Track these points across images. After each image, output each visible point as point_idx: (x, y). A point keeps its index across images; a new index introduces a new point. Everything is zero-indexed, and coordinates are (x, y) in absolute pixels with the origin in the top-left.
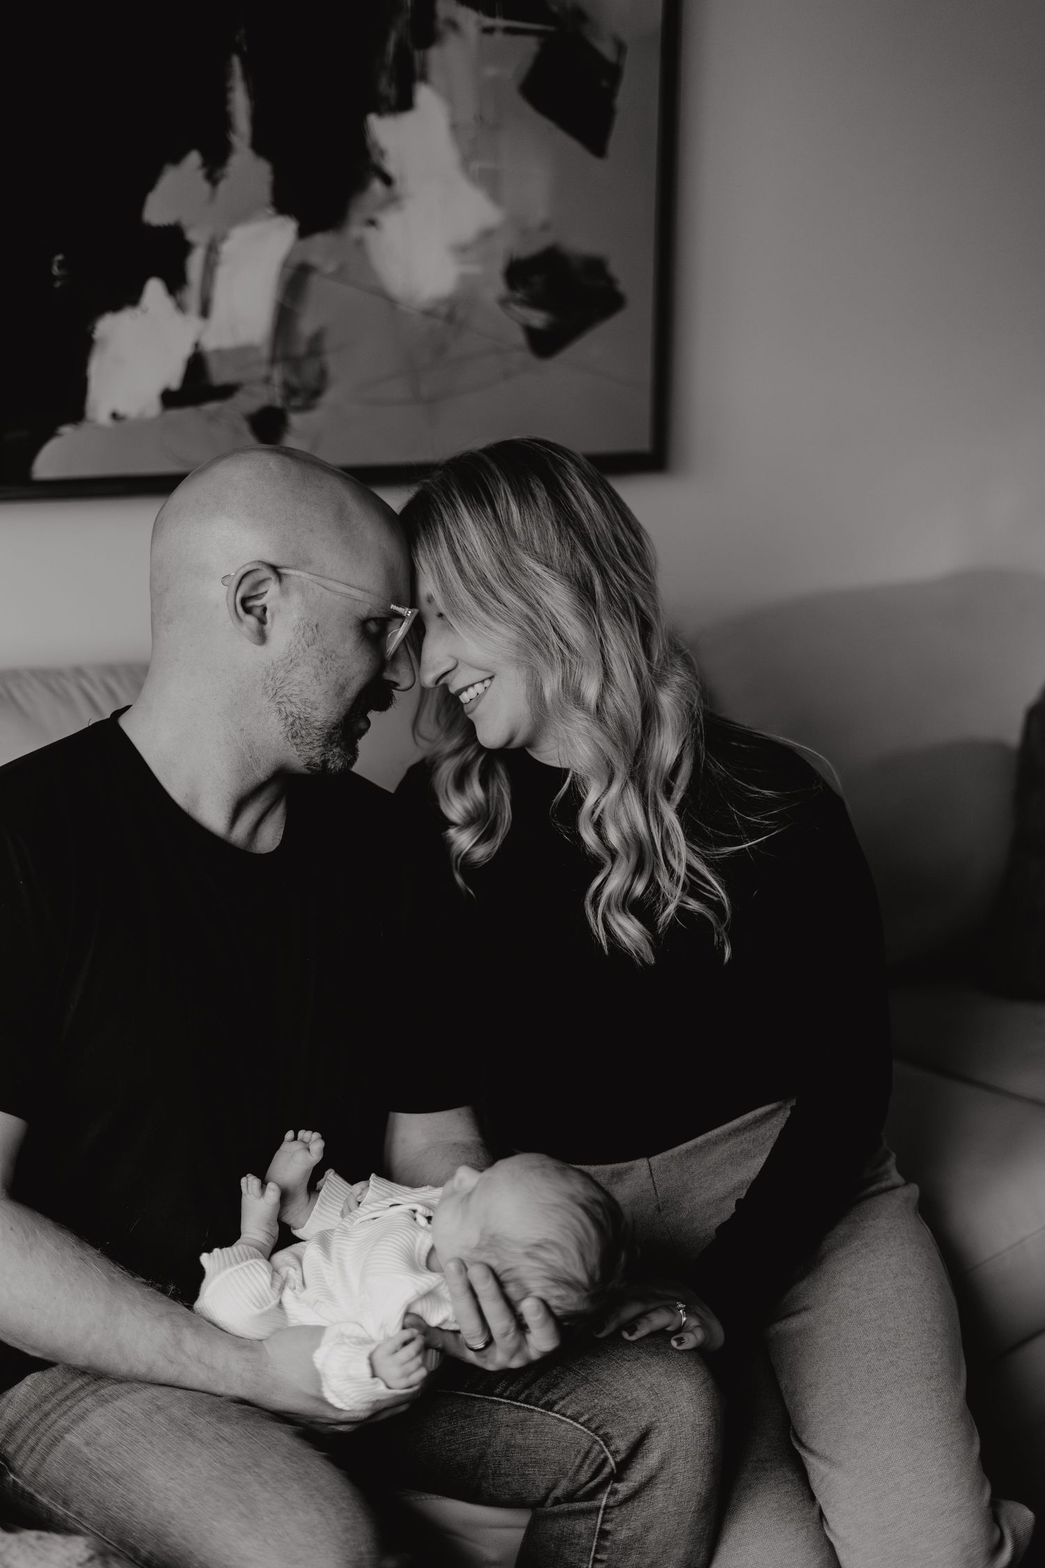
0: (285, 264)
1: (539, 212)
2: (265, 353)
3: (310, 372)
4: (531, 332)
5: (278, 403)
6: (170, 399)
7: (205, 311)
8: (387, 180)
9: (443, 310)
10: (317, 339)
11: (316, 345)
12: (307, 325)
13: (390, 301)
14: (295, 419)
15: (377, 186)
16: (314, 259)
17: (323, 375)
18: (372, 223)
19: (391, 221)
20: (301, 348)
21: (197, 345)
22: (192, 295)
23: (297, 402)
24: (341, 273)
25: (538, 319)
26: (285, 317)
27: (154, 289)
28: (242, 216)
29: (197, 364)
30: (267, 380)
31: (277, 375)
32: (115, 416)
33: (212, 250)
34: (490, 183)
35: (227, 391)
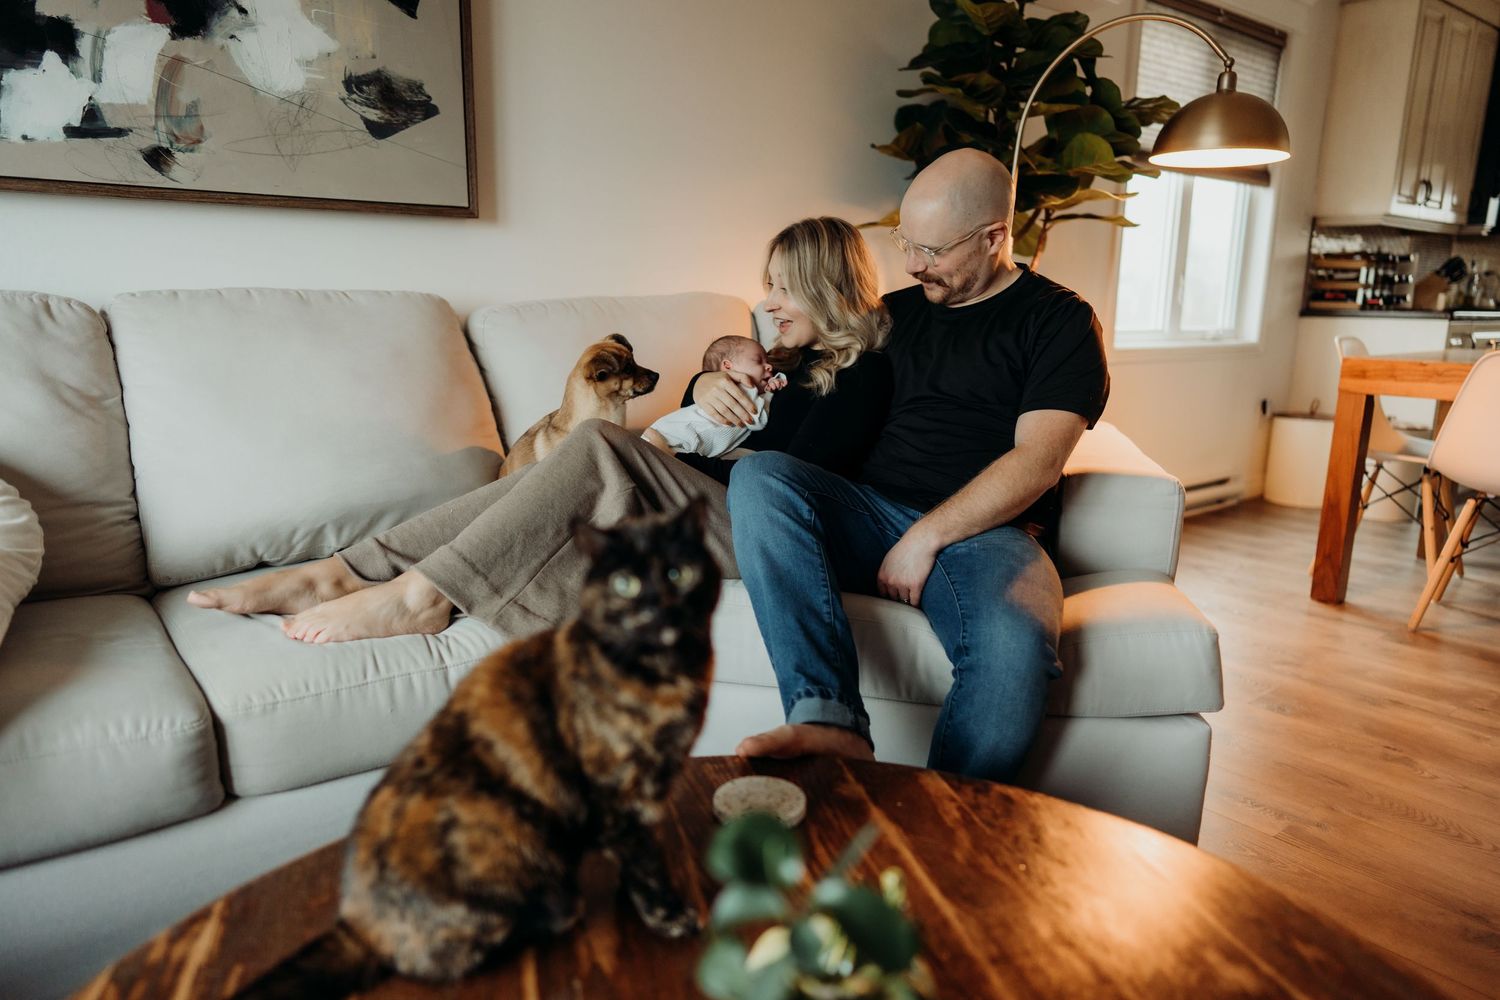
0: (162, 54)
1: (369, 48)
2: (152, 111)
3: (190, 128)
4: (369, 124)
5: (166, 145)
6: (71, 132)
7: (97, 77)
8: (243, 11)
9: (296, 100)
10: (194, 105)
11: (193, 111)
12: (184, 96)
13: (255, 90)
14: (178, 156)
15: (234, 12)
16: (184, 55)
17: (202, 128)
18: (232, 37)
19: (247, 38)
20: (182, 112)
21: (90, 98)
22: (85, 64)
23: (181, 145)
24: (209, 66)
25: (373, 115)
26: (165, 89)
27: (51, 58)
28: (125, 19)
29: (92, 113)
30: (155, 128)
31: (162, 126)
32: (25, 137)
33: (99, 39)
34: (329, 25)
35: (119, 132)
